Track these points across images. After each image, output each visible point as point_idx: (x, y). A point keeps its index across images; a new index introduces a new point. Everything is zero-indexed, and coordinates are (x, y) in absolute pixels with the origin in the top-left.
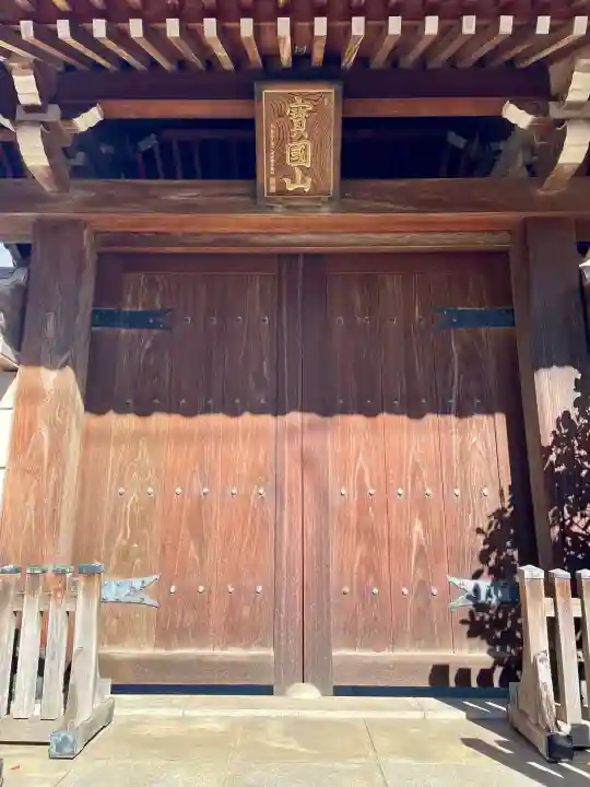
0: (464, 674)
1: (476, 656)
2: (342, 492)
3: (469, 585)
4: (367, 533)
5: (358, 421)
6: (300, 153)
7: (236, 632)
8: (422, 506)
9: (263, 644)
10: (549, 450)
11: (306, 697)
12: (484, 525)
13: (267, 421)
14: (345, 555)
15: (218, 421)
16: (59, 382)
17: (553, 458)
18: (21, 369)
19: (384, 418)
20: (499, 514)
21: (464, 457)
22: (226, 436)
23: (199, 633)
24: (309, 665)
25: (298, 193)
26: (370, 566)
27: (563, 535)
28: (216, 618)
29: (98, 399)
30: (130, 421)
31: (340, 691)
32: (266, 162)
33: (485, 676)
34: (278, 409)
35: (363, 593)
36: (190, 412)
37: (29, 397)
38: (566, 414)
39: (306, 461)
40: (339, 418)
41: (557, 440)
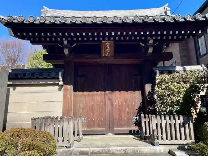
0: (134, 131)
1: (136, 128)
2: (115, 104)
3: (135, 118)
4: (119, 110)
5: (118, 92)
6: (108, 50)
7: (99, 126)
8: (128, 106)
9: (103, 128)
10: (147, 97)
11: (110, 135)
12: (138, 108)
13: (103, 92)
14: (116, 114)
15: (95, 93)
16: (70, 87)
17: (147, 98)
18: (64, 86)
19: (122, 92)
20: (140, 107)
21: (135, 97)
22: (96, 95)
23: (93, 126)
24: (111, 131)
25: (108, 56)
26: (120, 115)
27: (149, 110)
28: (96, 123)
29: (75, 90)
30: (81, 93)
31: (116, 134)
32: (103, 52)
33: (138, 131)
34: (105, 91)
35: (119, 120)
36: (90, 91)
37: (66, 90)
38: (150, 91)
39: (109, 99)
40: (115, 92)
41: (148, 95)
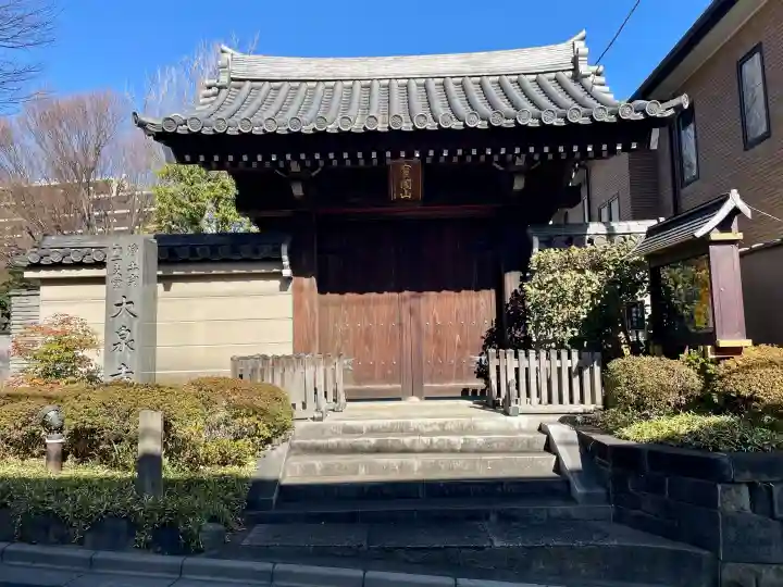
0: (475, 392)
1: (479, 384)
2: (427, 324)
3: (478, 358)
4: (438, 341)
5: (433, 293)
6: (407, 184)
7: (386, 378)
8: (461, 329)
9: (396, 383)
10: (508, 305)
11: (415, 399)
12: (484, 334)
13: (395, 295)
14: (429, 349)
15: (374, 295)
16: (309, 283)
17: (509, 308)
18: (295, 278)
19: (444, 292)
20: (490, 331)
21: (478, 307)
22: (377, 302)
23: (371, 380)
24: (416, 390)
25: (406, 200)
26: (439, 354)
27: (511, 339)
28: (377, 374)
29: (322, 289)
30: (336, 296)
31: (427, 398)
32: (393, 188)
33: (483, 391)
34: (400, 290)
35: (436, 363)
36: (361, 292)
37: (299, 290)
38: (516, 291)
39: (411, 311)
40: (425, 293)
41: (511, 301)
